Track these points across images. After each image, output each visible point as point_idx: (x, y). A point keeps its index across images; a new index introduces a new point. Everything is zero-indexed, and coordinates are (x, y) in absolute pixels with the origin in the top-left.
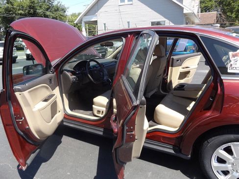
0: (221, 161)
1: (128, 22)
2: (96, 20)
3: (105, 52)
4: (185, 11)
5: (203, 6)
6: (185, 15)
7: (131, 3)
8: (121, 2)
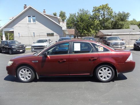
0: (100, 73)
1: (34, 33)
2: (13, 30)
3: (24, 49)
4: (63, 29)
5: (68, 26)
6: (63, 30)
7: (35, 23)
8: (29, 22)
